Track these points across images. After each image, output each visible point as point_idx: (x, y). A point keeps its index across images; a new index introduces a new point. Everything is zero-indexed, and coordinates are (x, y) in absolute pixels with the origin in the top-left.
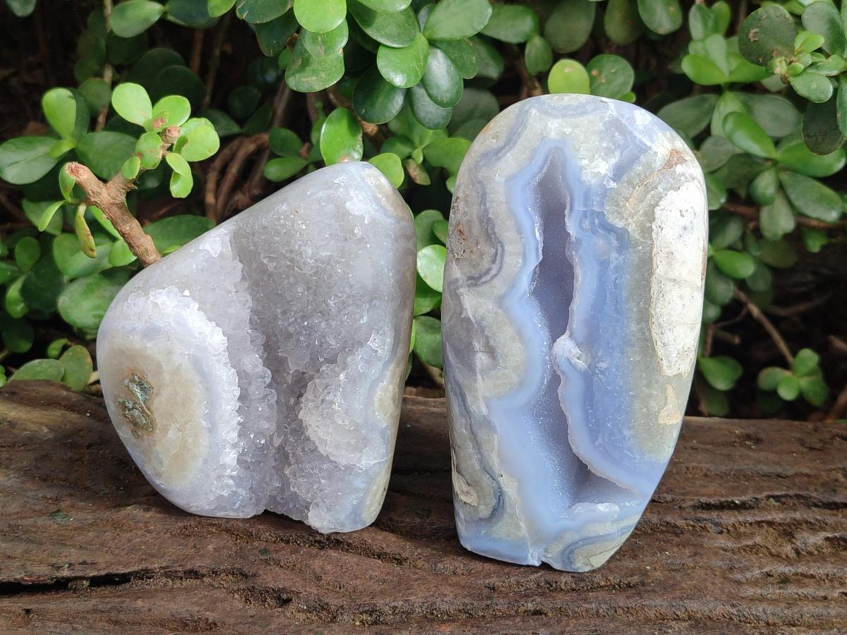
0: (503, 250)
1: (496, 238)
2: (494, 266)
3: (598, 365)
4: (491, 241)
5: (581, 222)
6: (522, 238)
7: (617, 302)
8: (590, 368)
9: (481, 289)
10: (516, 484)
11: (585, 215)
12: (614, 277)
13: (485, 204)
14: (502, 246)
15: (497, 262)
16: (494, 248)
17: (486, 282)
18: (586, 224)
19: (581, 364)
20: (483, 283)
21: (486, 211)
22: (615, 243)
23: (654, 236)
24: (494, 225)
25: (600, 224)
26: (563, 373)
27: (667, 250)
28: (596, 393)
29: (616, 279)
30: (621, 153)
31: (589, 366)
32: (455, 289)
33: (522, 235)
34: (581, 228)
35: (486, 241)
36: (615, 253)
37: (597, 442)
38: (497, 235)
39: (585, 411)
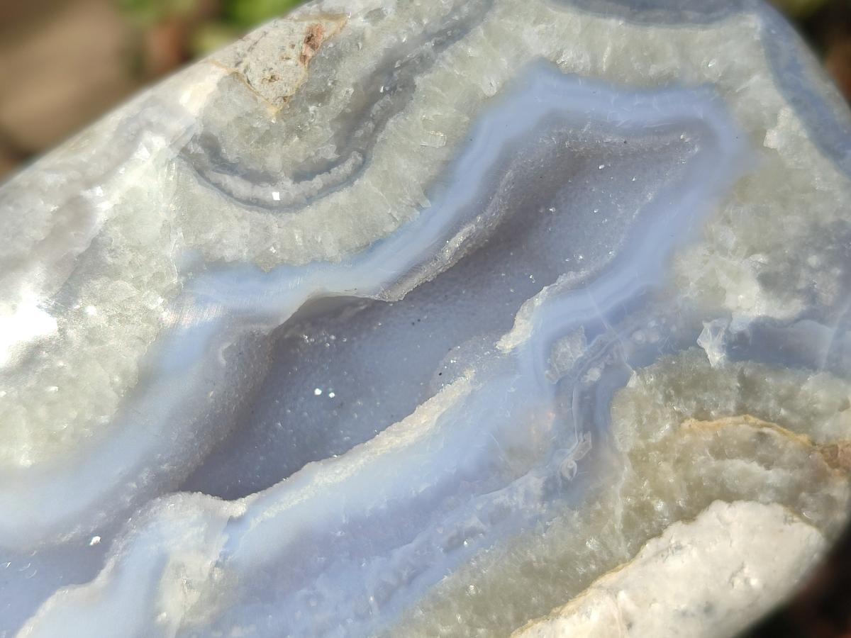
0: (349, 180)
1: (370, 139)
2: (288, 183)
4: (353, 129)
5: (568, 333)
6: (418, 205)
7: (411, 579)
9: (198, 189)
11: (591, 332)
12: (474, 522)
13: (440, 46)
14: (358, 170)
15: (305, 186)
16: (339, 150)
17: (230, 194)
18: (574, 352)
20: (218, 186)
21: (424, 63)
22: (568, 462)
23: (649, 548)
24: (402, 107)
25: (595, 386)
27: (631, 607)
29: (472, 533)
30: (802, 317)
32: (149, 126)
33: (427, 204)
34: (551, 346)
35: (343, 116)
36: (541, 482)
38: (380, 137)
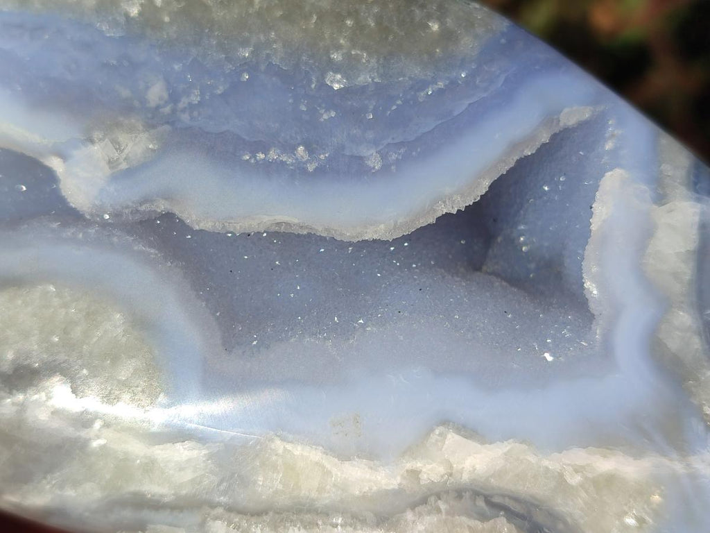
3: (152, 104)
8: (154, 127)
10: (452, 438)
19: (137, 144)
26: (146, 200)
28: (224, 128)
31: (149, 126)
37: (370, 163)
39: (269, 169)
